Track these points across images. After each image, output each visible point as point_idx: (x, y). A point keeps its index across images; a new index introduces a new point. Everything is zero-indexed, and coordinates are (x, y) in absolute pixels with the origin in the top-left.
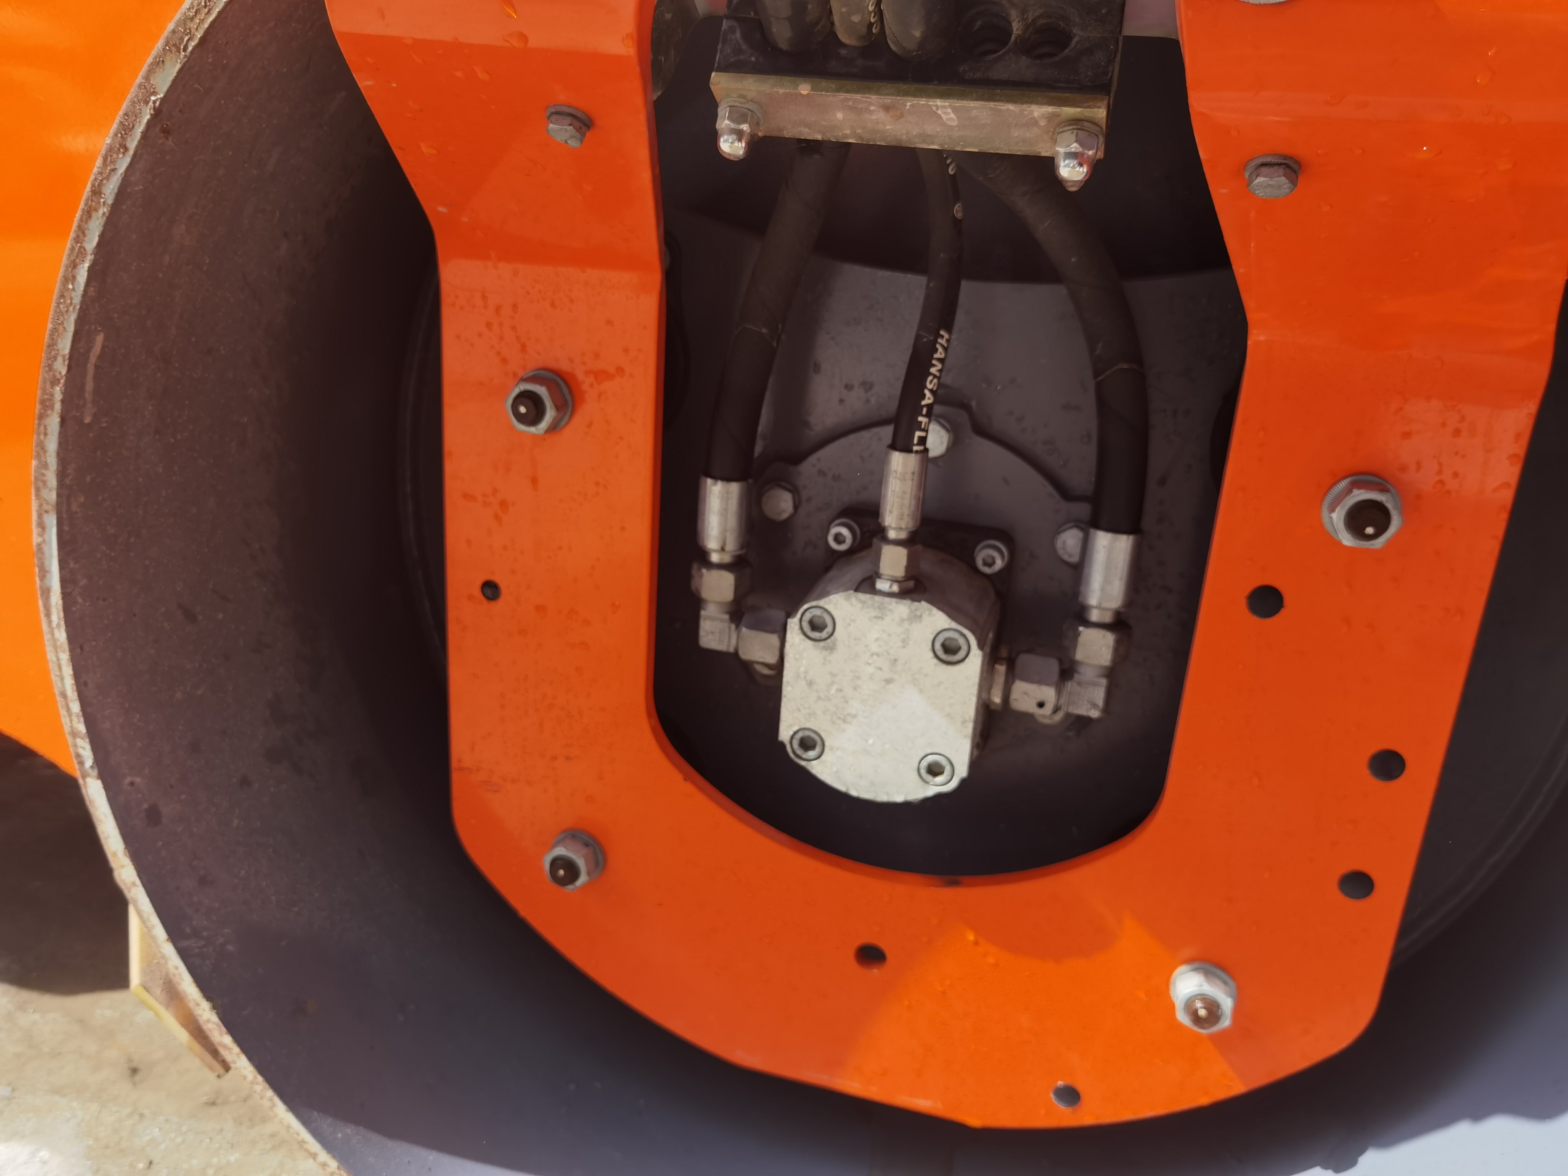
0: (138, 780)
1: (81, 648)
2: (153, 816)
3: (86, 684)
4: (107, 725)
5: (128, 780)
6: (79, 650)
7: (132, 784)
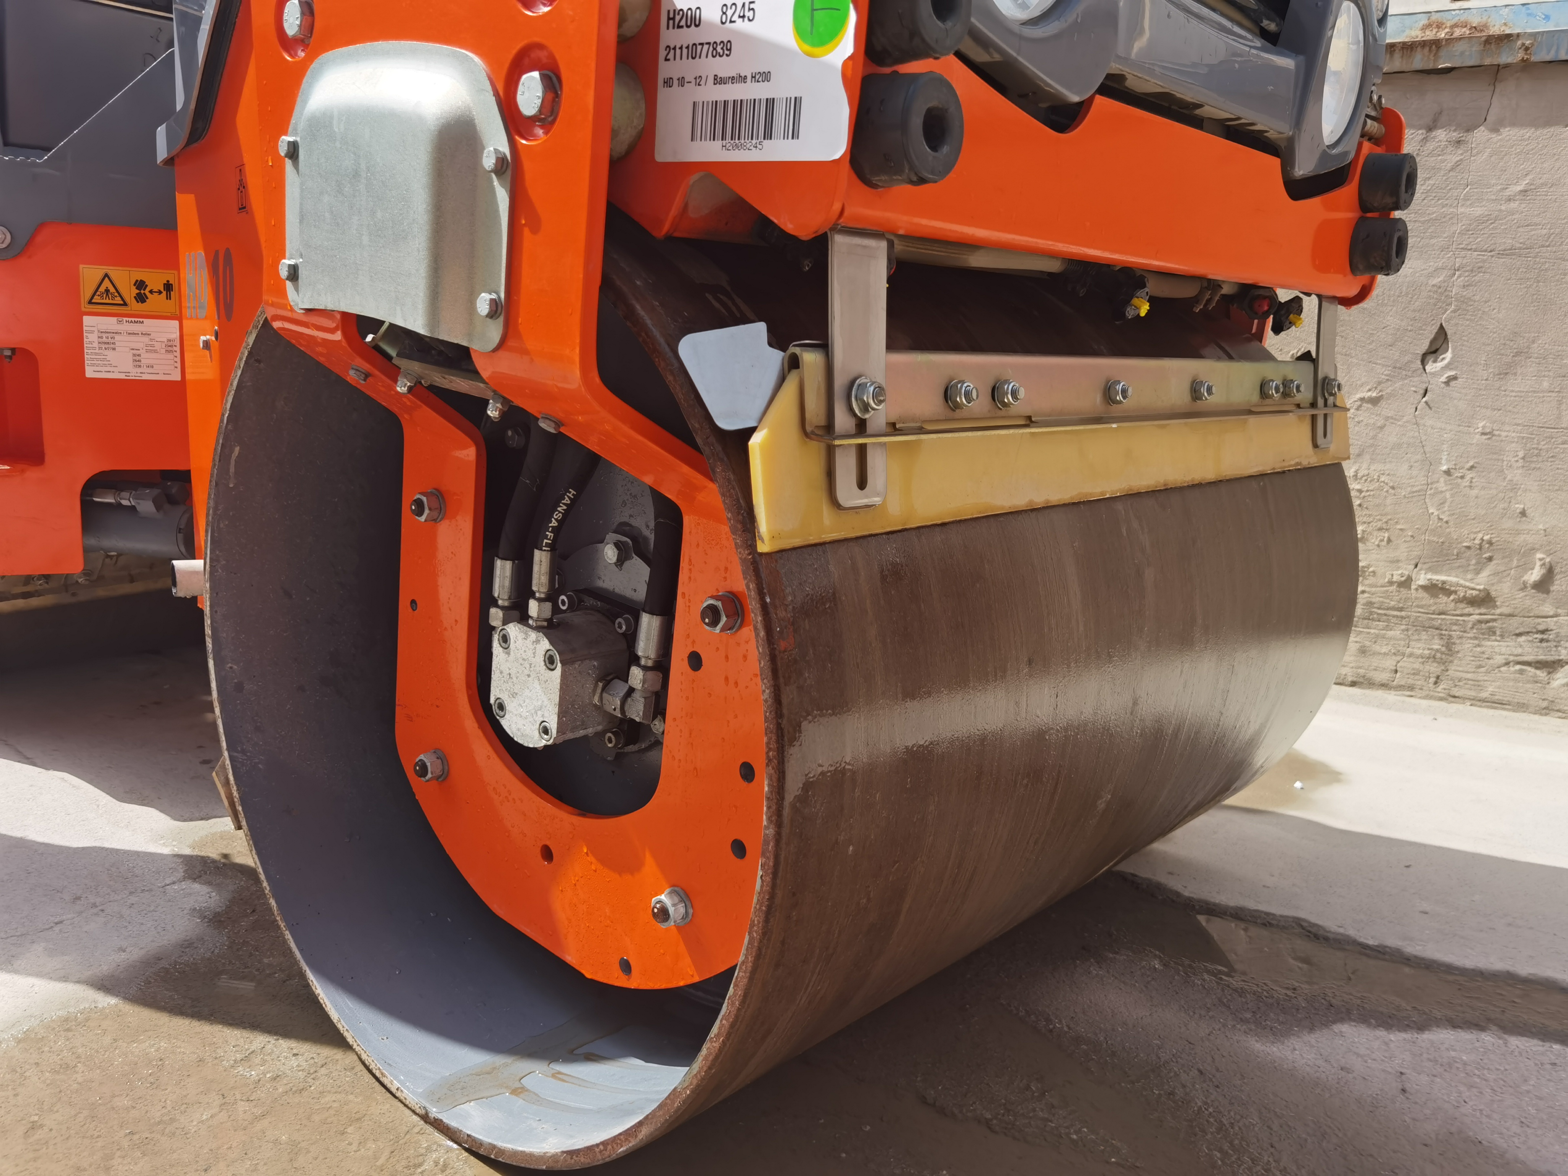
0: (235, 667)
1: (217, 594)
2: (239, 687)
3: (216, 612)
4: (225, 635)
5: (230, 665)
6: (215, 595)
7: (231, 668)
